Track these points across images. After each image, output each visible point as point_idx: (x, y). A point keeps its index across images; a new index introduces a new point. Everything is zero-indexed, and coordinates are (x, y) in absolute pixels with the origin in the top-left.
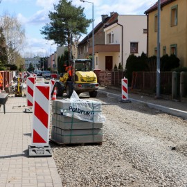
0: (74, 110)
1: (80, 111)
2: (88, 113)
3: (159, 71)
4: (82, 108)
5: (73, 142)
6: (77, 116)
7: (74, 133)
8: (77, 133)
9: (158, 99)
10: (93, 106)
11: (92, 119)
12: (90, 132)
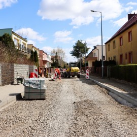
0: (30, 83)
1: (33, 84)
2: (37, 85)
3: (103, 66)
4: (34, 82)
5: (30, 98)
6: (32, 86)
7: (30, 94)
8: (32, 94)
9: (103, 78)
10: (40, 81)
11: (40, 87)
12: (39, 94)
